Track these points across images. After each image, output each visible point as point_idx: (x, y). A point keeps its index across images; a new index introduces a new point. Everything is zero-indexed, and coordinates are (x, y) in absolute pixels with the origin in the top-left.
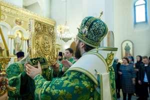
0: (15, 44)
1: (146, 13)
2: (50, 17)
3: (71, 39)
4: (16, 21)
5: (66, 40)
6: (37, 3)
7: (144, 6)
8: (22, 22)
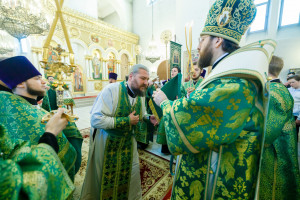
0: (94, 66)
1: (267, 17)
2: (132, 31)
3: (158, 59)
4: (92, 38)
5: (152, 60)
6: (115, 12)
7: (265, 6)
8: (100, 39)
